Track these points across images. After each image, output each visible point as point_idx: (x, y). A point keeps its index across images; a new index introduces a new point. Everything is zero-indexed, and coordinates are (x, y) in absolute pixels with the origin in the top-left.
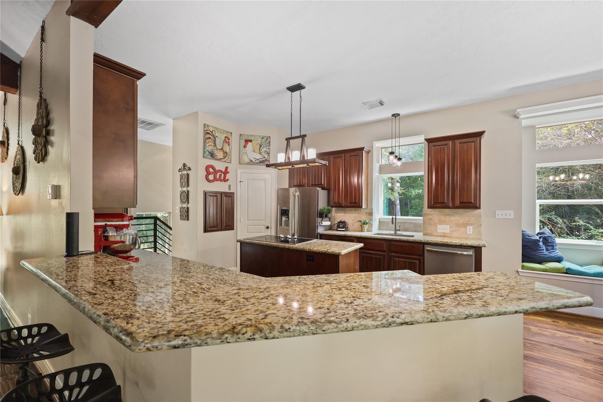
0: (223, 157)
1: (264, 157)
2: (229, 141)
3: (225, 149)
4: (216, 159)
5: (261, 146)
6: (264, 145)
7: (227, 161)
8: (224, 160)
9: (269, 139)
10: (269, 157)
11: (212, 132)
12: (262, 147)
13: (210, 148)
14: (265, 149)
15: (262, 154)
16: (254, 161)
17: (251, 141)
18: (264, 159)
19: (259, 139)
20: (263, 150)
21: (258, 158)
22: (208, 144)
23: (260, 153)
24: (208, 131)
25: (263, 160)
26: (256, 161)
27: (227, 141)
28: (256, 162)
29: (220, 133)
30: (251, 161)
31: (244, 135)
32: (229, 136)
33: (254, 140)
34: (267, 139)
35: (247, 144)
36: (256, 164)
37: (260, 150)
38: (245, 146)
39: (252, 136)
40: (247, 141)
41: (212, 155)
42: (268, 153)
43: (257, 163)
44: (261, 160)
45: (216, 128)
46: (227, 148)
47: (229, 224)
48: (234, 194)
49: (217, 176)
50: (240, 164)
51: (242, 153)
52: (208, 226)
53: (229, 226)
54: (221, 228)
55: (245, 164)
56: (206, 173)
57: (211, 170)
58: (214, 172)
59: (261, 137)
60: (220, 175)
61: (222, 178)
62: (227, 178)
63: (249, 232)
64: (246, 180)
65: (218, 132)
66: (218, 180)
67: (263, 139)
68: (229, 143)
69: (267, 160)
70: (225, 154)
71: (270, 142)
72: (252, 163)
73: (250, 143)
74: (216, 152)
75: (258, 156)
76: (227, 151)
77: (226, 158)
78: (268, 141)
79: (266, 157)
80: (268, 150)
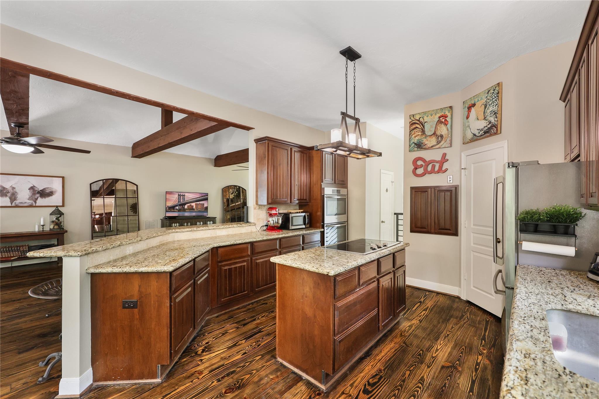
0: (436, 144)
1: (490, 123)
2: (446, 120)
3: (438, 133)
4: (425, 149)
5: (485, 107)
6: (490, 103)
7: (443, 146)
8: (438, 146)
9: (497, 88)
10: (496, 119)
11: (419, 120)
12: (488, 106)
13: (416, 140)
14: (491, 109)
15: (487, 118)
16: (477, 135)
17: (474, 105)
18: (489, 126)
20: (488, 111)
21: (482, 127)
22: (413, 136)
23: (485, 119)
24: (414, 122)
25: (489, 128)
26: (479, 133)
27: (443, 120)
28: (480, 135)
29: (431, 115)
30: (475, 135)
31: (466, 100)
34: (494, 90)
35: (470, 111)
36: (480, 137)
37: (484, 113)
38: (468, 117)
39: (475, 97)
40: (469, 108)
41: (419, 146)
42: (495, 113)
43: (481, 135)
44: (486, 128)
45: (425, 113)
46: (443, 130)
47: (448, 227)
48: (456, 188)
49: (429, 168)
50: (463, 144)
51: (465, 127)
52: (413, 225)
53: (450, 230)
54: (433, 231)
55: (468, 143)
56: (413, 167)
57: (419, 163)
58: (424, 164)
59: (487, 91)
60: (434, 167)
61: (437, 169)
62: (444, 169)
63: (474, 244)
64: (472, 165)
65: (427, 116)
66: (430, 173)
67: (490, 93)
68: (446, 123)
69: (494, 126)
70: (440, 138)
71: (498, 93)
72: (475, 137)
73: (473, 109)
74: (425, 141)
75: (482, 124)
76: (443, 133)
77: (442, 143)
78: (496, 91)
79: (493, 121)
80: (495, 108)
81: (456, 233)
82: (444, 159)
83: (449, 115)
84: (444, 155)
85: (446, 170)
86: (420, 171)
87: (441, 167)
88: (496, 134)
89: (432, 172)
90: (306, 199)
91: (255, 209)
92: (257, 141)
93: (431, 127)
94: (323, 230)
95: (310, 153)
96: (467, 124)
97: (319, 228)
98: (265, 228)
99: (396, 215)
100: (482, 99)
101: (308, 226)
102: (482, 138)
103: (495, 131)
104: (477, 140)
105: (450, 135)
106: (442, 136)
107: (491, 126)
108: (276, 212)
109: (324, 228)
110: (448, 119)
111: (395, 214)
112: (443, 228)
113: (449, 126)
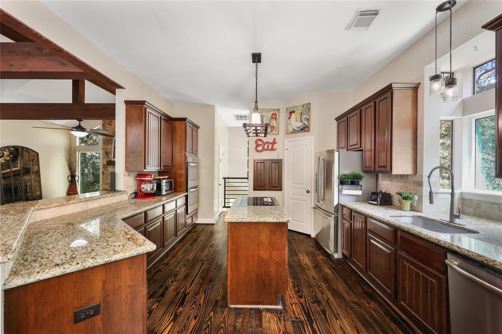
0: (270, 131)
1: (304, 124)
3: (272, 124)
5: (301, 115)
7: (274, 134)
8: (271, 133)
9: (309, 106)
10: (308, 123)
12: (303, 114)
14: (305, 116)
15: (302, 121)
16: (296, 130)
17: (294, 112)
18: (304, 126)
19: (300, 109)
20: (303, 117)
21: (300, 126)
23: (301, 121)
25: (304, 127)
26: (297, 129)
27: (275, 117)
28: (298, 130)
29: (268, 112)
30: (294, 130)
31: (289, 108)
32: (277, 113)
33: (297, 110)
34: (307, 106)
35: (291, 115)
36: (298, 132)
37: (301, 118)
38: (290, 118)
39: (295, 107)
40: (291, 113)
42: (307, 119)
43: (299, 131)
44: (302, 127)
45: (263, 109)
46: (274, 123)
47: (277, 185)
48: (281, 160)
49: (266, 147)
50: (286, 134)
51: (287, 124)
52: (256, 186)
53: (278, 187)
54: (268, 188)
55: (290, 134)
56: (256, 146)
57: (259, 143)
58: (262, 144)
59: (302, 106)
60: (268, 146)
61: (270, 148)
62: (274, 148)
63: (293, 194)
64: (292, 147)
65: (265, 112)
66: (266, 150)
67: (304, 107)
68: (276, 119)
69: (307, 127)
70: (272, 128)
71: (309, 109)
72: (295, 131)
73: (293, 114)
75: (300, 124)
76: (274, 125)
77: (274, 131)
78: (308, 107)
79: (306, 124)
80: (308, 117)
81: (281, 190)
82: (274, 143)
83: (278, 114)
84: (275, 139)
85: (276, 149)
86: (260, 148)
87: (272, 147)
88: (308, 131)
89: (268, 149)
90: (170, 166)
91: (125, 176)
92: (128, 103)
93: (267, 119)
94: (187, 194)
95: (172, 123)
96: (289, 122)
97: (184, 192)
98: (133, 196)
99: (224, 179)
100: (299, 109)
101: (173, 191)
102: (300, 132)
103: (308, 130)
104: (296, 133)
105: (278, 127)
106: (274, 127)
107: (305, 127)
108: (150, 179)
109: (187, 191)
110: (277, 117)
112: (274, 186)
113: (278, 121)
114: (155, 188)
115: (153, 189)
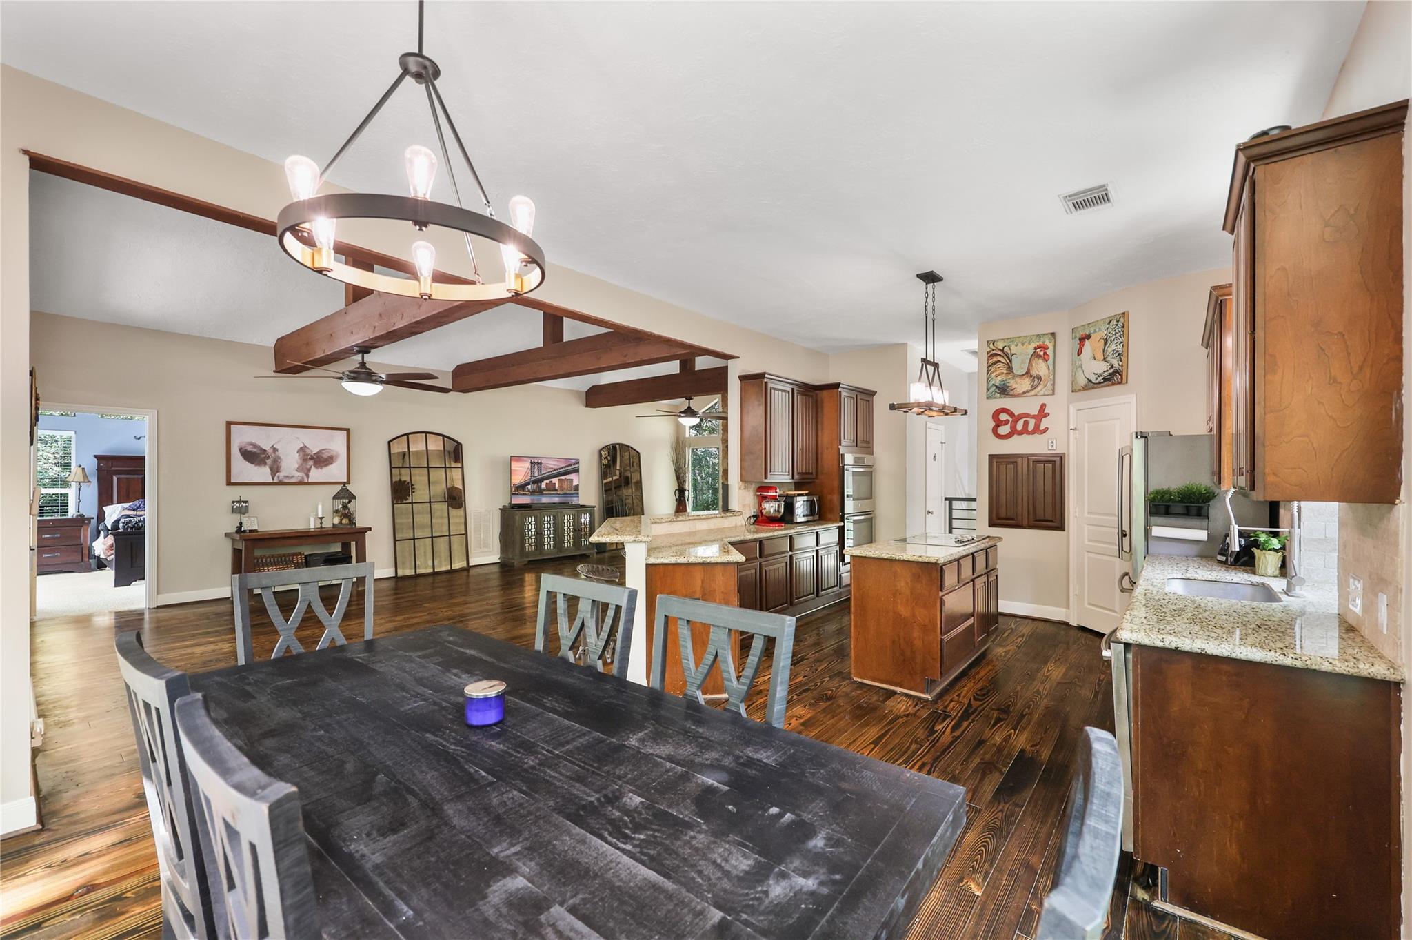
0: (1030, 388)
1: (1112, 367)
2: (1045, 353)
3: (1034, 372)
4: (1013, 396)
5: (1105, 343)
6: (1112, 338)
7: (1042, 393)
8: (1033, 393)
9: (1122, 320)
10: (1121, 363)
11: (1003, 351)
12: (1109, 342)
13: (997, 381)
14: (1113, 347)
15: (1107, 359)
16: (1094, 381)
17: (1089, 337)
18: (1111, 371)
19: (1102, 328)
20: (1110, 350)
21: (1102, 372)
22: (994, 374)
23: (1104, 359)
24: (994, 352)
25: (1110, 374)
26: (1097, 379)
27: (1042, 353)
28: (1097, 382)
29: (1023, 344)
30: (1090, 381)
31: (1078, 328)
32: (1047, 342)
33: (1095, 332)
34: (1118, 321)
35: (1083, 345)
37: (1103, 351)
38: (1080, 352)
39: (1091, 326)
40: (1082, 340)
41: (1003, 390)
42: (1119, 354)
43: (1100, 383)
44: (1106, 374)
45: (1012, 339)
46: (1041, 368)
47: (1049, 517)
48: (1062, 457)
49: (1020, 426)
50: (1072, 392)
51: (1076, 368)
52: (994, 516)
53: (1052, 521)
54: (1025, 522)
55: (1080, 390)
56: (993, 424)
57: (1003, 417)
58: (1011, 420)
59: (1107, 321)
60: (1026, 423)
61: (1031, 427)
62: (1042, 428)
63: (1090, 540)
64: (1086, 425)
65: (1016, 346)
66: (1020, 433)
67: (1111, 323)
68: (1046, 357)
69: (1117, 372)
70: (1036, 380)
71: (1123, 327)
72: (1091, 385)
73: (1087, 342)
74: (1012, 383)
75: (1101, 367)
76: (1041, 374)
77: (1039, 388)
78: (1120, 324)
79: (1116, 365)
80: (1119, 348)
81: (1061, 527)
82: (1042, 413)
83: (1050, 346)
84: (1043, 406)
85: (1046, 430)
86: (1004, 430)
87: (1037, 426)
88: (1120, 383)
89: (1025, 431)
90: (812, 473)
91: (740, 489)
92: (743, 378)
93: (1023, 362)
94: (842, 524)
95: (817, 394)
96: (1078, 363)
97: (835, 521)
98: (752, 520)
99: (947, 502)
100: (1100, 330)
101: (817, 517)
102: (1102, 387)
103: (1120, 380)
104: (1093, 388)
105: (1051, 377)
106: (1039, 378)
107: (1113, 372)
108: (774, 494)
109: (843, 520)
110: (1049, 352)
111: (946, 499)
112: (1042, 518)
113: (1050, 362)
114: (782, 510)
115: (778, 511)
